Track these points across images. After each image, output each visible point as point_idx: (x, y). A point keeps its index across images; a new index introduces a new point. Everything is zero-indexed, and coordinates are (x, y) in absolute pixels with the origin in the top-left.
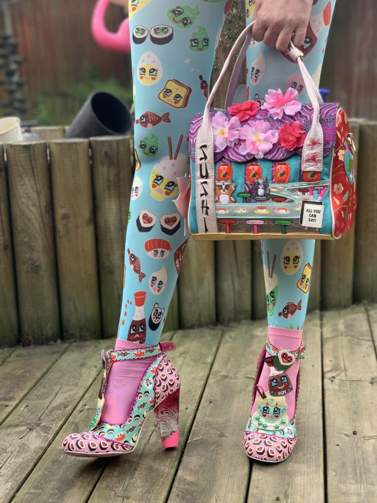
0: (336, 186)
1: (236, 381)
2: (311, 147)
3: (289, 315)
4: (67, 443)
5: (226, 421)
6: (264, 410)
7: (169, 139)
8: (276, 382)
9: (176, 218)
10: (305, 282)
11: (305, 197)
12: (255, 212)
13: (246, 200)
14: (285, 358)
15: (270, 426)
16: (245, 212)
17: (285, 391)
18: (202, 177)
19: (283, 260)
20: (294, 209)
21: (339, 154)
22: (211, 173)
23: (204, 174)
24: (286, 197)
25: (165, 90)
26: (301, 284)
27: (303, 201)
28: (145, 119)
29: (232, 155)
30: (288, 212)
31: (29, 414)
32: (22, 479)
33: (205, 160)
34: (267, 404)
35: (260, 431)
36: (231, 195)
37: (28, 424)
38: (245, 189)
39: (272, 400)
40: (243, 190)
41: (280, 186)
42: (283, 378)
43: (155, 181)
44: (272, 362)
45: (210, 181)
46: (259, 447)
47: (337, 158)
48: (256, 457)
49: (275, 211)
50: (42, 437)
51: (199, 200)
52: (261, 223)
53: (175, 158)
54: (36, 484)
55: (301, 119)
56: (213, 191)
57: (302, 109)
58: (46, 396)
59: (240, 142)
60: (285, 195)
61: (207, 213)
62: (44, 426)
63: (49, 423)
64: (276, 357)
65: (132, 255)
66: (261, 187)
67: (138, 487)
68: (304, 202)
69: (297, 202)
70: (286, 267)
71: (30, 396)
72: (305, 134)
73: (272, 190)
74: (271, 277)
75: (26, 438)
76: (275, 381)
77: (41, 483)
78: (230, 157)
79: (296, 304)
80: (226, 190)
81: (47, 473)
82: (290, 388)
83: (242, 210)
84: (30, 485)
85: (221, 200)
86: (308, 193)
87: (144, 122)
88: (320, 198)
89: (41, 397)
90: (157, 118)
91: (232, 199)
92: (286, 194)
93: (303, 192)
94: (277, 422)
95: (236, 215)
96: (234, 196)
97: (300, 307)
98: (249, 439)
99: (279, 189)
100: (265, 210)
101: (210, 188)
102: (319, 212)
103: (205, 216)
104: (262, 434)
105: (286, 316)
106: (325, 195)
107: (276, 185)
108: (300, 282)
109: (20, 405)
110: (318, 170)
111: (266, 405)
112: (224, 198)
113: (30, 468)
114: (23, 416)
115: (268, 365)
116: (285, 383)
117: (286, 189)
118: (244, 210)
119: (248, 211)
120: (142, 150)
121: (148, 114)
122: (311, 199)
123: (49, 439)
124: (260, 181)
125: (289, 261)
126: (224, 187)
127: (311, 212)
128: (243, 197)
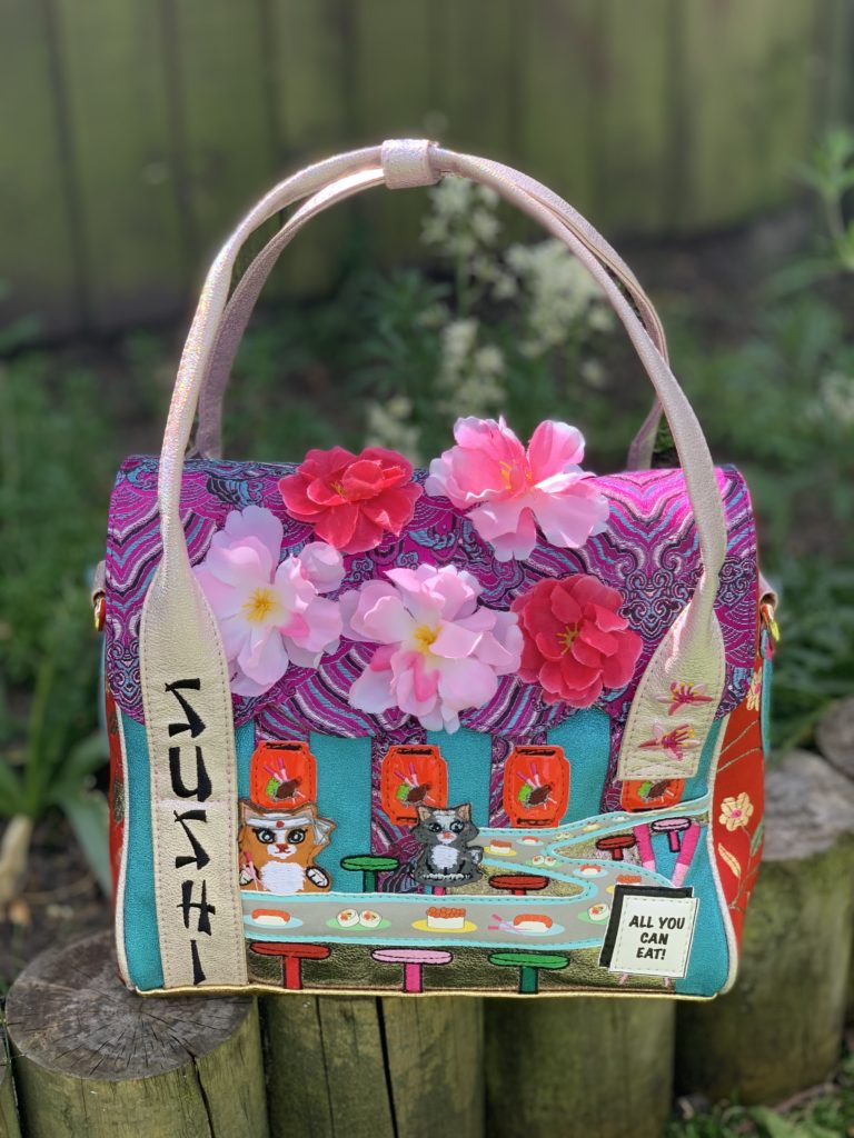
0: (727, 805)
11: (625, 872)
12: (418, 925)
13: (376, 881)
16: (371, 924)
18: (181, 791)
20: (582, 916)
22: (224, 780)
23: (190, 781)
24: (548, 874)
27: (618, 887)
29: (315, 703)
30: (557, 929)
33: (194, 735)
36: (314, 864)
38: (376, 842)
40: (365, 846)
41: (525, 837)
45: (221, 808)
49: (502, 925)
51: (168, 883)
55: (612, 562)
56: (233, 848)
60: (548, 869)
61: (204, 926)
66: (449, 841)
68: (621, 892)
69: (594, 892)
73: (492, 850)
78: (303, 715)
80: (292, 848)
83: (360, 917)
86: (635, 848)
88: (680, 870)
91: (319, 878)
92: (551, 864)
93: (612, 850)
95: (335, 932)
99: (519, 848)
100: (461, 919)
102: (679, 924)
103: (201, 937)
106: (697, 852)
107: (508, 833)
110: (680, 775)
112: (284, 876)
117: (551, 850)
118: (367, 917)
119: (387, 924)
122: (649, 875)
124: (444, 819)
126: (281, 836)
127: (649, 926)
128: (365, 871)
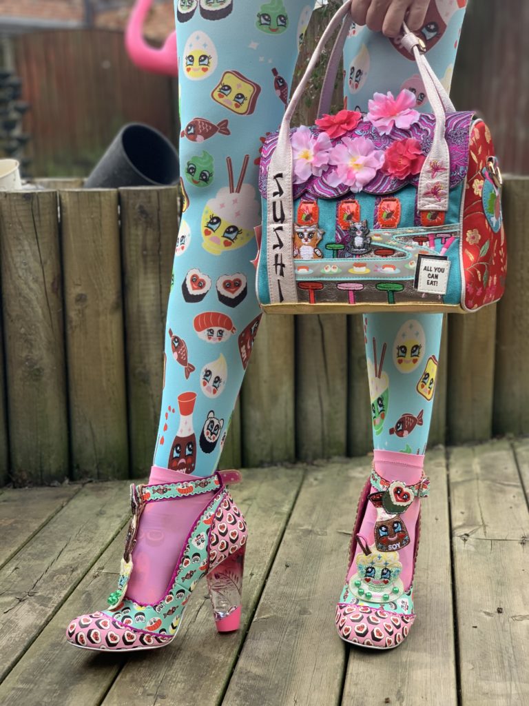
0: (469, 233)
1: (324, 538)
2: (430, 174)
3: (406, 432)
4: (73, 633)
5: (310, 592)
6: (367, 572)
7: (229, 161)
8: (385, 531)
9: (240, 281)
10: (428, 384)
11: (422, 249)
12: (351, 271)
13: (338, 254)
14: (399, 495)
15: (376, 596)
16: (335, 271)
17: (399, 545)
18: (276, 220)
19: (397, 351)
20: (406, 266)
21: (474, 185)
22: (288, 214)
23: (278, 216)
24: (394, 248)
25: (220, 87)
26: (423, 386)
27: (419, 255)
28: (192, 129)
29: (319, 188)
30: (398, 271)
31: (19, 579)
32: (5, 669)
33: (280, 196)
34: (372, 563)
35: (360, 603)
36: (317, 246)
37: (17, 593)
38: (337, 238)
39: (380, 557)
40: (333, 240)
41: (386, 233)
42: (396, 525)
43: (210, 225)
44: (380, 499)
45: (287, 226)
46: (360, 625)
47: (470, 191)
48: (355, 641)
49: (379, 269)
50: (37, 612)
51: (271, 253)
52: (359, 287)
53: (238, 191)
54: (26, 676)
55: (419, 134)
56: (290, 240)
57: (421, 120)
58: (45, 555)
59: (331, 167)
60: (394, 246)
61: (282, 274)
62: (40, 596)
63: (48, 592)
64: (386, 493)
65: (176, 337)
66: (359, 235)
67: (178, 682)
68: (422, 256)
69: (410, 257)
70: (400, 362)
71: (22, 555)
72: (424, 156)
73: (375, 238)
74: (379, 377)
75: (13, 612)
76: (383, 529)
77: (34, 676)
78: (315, 191)
79: (416, 416)
80: (309, 240)
81: (42, 661)
82: (405, 540)
83: (331, 268)
84: (17, 677)
85: (302, 253)
86: (428, 242)
87: (191, 134)
88: (444, 249)
89: (38, 556)
90: (211, 127)
91: (318, 253)
92: (394, 243)
93: (419, 242)
94: (387, 590)
95: (323, 275)
96: (321, 248)
97: (422, 421)
98: (345, 614)
99: (385, 237)
100: (365, 268)
101: (286, 237)
102: (442, 270)
103: (280, 278)
104: (364, 607)
105: (400, 434)
106: (452, 245)
107: (380, 231)
108: (421, 383)
109: (6, 567)
110: (441, 209)
111: (370, 565)
112: (307, 251)
113: (17, 654)
114: (10, 582)
115: (375, 505)
116: (399, 532)
117: (394, 237)
118: (334, 268)
119: (340, 271)
120: (190, 176)
121: (197, 122)
122: (432, 251)
123: (48, 615)
124: (358, 226)
125: (405, 352)
126: (306, 234)
127: (431, 271)
128: (334, 250)
